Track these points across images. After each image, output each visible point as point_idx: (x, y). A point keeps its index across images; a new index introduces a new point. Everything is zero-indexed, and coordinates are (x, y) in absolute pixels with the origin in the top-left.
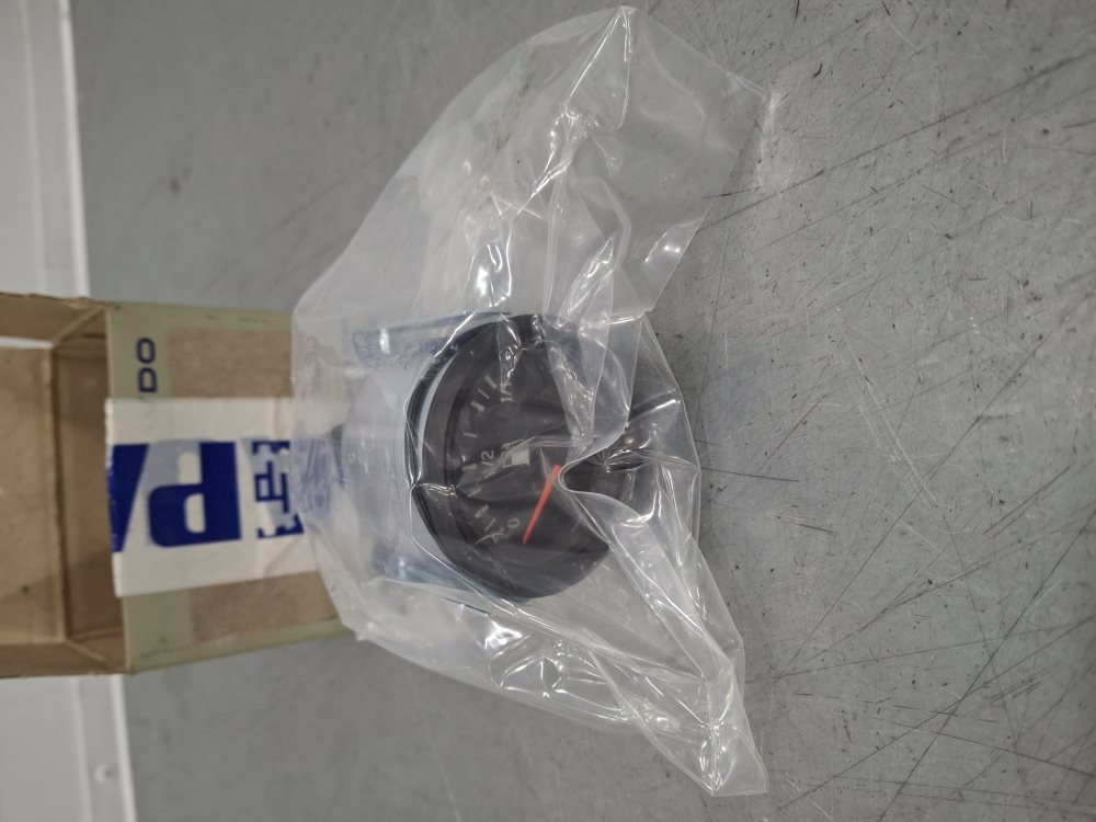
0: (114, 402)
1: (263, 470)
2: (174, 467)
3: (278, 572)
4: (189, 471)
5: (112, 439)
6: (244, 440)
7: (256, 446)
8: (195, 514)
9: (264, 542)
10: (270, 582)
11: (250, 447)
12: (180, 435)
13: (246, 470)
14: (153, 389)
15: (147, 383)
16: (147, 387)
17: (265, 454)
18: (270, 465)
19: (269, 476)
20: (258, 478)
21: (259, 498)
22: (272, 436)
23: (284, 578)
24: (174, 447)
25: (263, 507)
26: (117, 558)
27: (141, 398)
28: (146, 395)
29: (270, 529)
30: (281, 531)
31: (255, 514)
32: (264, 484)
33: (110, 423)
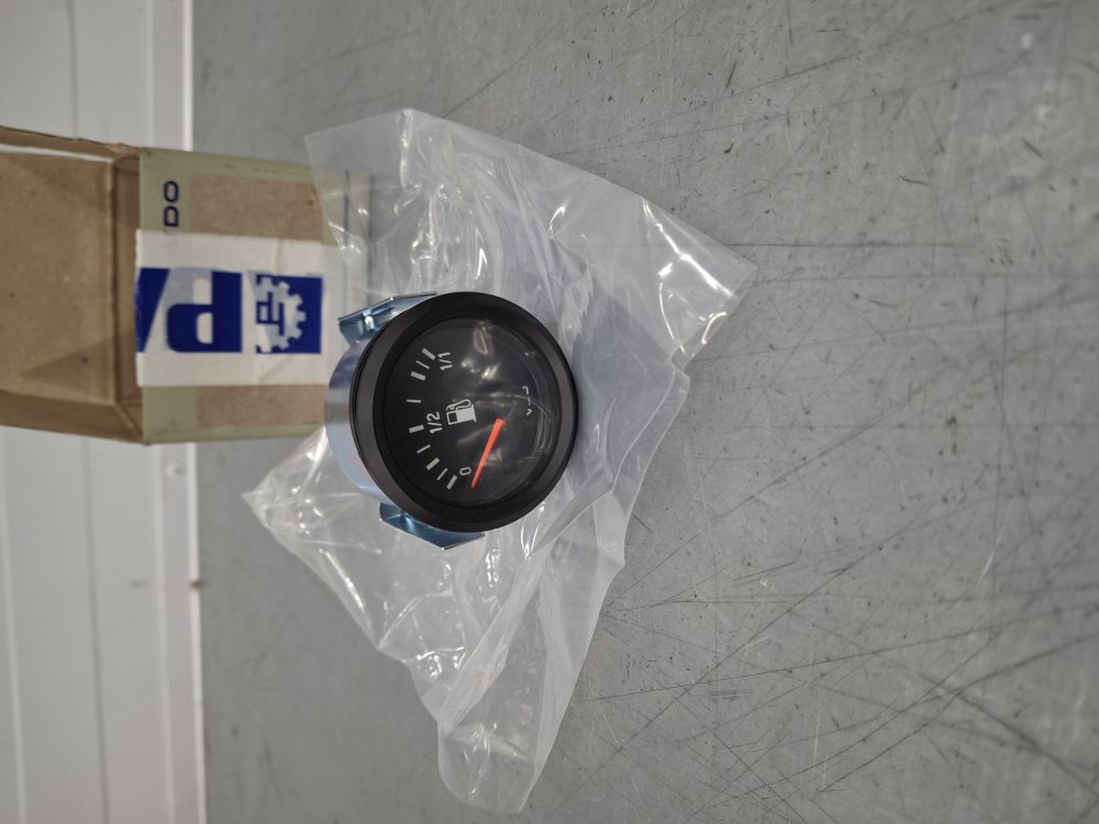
0: (143, 233)
1: (264, 298)
2: (190, 288)
3: (271, 381)
4: (202, 294)
5: (140, 263)
6: (250, 272)
7: (259, 278)
8: (205, 328)
9: (261, 356)
10: (264, 389)
11: (254, 278)
12: (195, 264)
13: (249, 297)
14: (175, 224)
15: (171, 219)
16: (171, 222)
17: (267, 285)
18: (270, 295)
19: (269, 304)
20: (259, 304)
21: (259, 321)
22: (275, 272)
23: (276, 387)
24: (190, 274)
25: (262, 328)
26: (140, 357)
27: (165, 231)
28: (168, 228)
29: (266, 347)
30: (276, 350)
31: (255, 333)
32: (264, 310)
33: (139, 249)
